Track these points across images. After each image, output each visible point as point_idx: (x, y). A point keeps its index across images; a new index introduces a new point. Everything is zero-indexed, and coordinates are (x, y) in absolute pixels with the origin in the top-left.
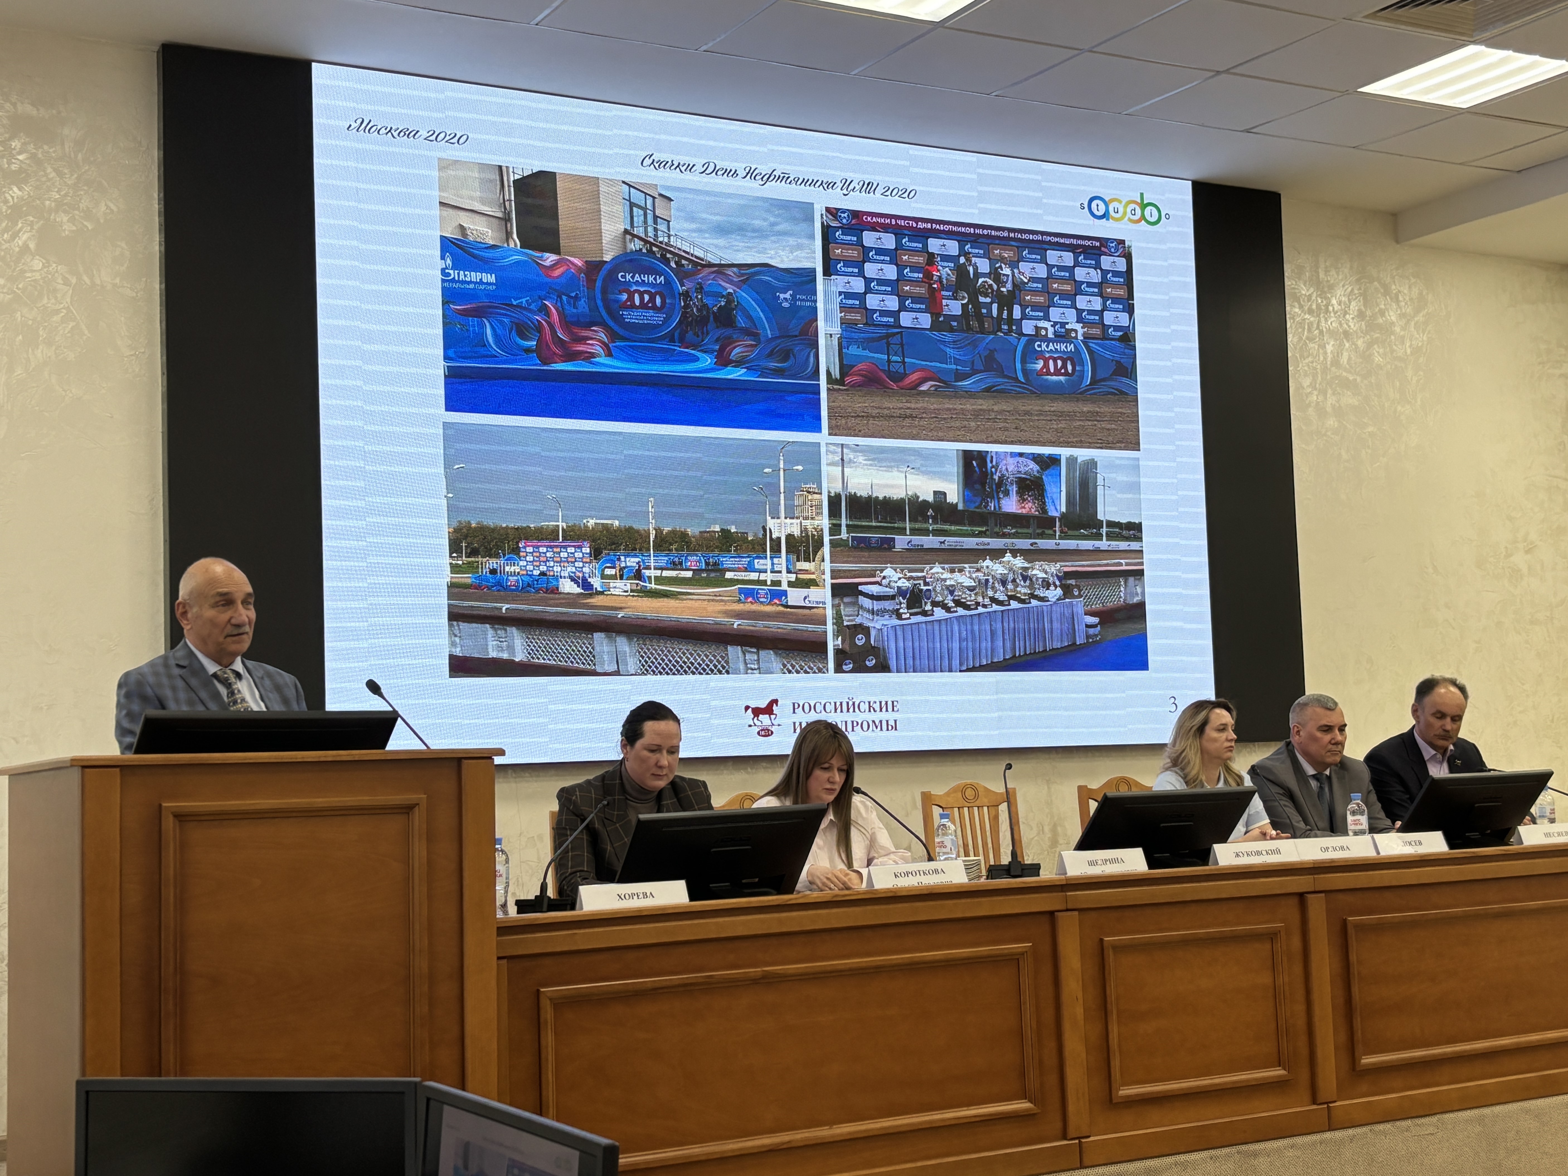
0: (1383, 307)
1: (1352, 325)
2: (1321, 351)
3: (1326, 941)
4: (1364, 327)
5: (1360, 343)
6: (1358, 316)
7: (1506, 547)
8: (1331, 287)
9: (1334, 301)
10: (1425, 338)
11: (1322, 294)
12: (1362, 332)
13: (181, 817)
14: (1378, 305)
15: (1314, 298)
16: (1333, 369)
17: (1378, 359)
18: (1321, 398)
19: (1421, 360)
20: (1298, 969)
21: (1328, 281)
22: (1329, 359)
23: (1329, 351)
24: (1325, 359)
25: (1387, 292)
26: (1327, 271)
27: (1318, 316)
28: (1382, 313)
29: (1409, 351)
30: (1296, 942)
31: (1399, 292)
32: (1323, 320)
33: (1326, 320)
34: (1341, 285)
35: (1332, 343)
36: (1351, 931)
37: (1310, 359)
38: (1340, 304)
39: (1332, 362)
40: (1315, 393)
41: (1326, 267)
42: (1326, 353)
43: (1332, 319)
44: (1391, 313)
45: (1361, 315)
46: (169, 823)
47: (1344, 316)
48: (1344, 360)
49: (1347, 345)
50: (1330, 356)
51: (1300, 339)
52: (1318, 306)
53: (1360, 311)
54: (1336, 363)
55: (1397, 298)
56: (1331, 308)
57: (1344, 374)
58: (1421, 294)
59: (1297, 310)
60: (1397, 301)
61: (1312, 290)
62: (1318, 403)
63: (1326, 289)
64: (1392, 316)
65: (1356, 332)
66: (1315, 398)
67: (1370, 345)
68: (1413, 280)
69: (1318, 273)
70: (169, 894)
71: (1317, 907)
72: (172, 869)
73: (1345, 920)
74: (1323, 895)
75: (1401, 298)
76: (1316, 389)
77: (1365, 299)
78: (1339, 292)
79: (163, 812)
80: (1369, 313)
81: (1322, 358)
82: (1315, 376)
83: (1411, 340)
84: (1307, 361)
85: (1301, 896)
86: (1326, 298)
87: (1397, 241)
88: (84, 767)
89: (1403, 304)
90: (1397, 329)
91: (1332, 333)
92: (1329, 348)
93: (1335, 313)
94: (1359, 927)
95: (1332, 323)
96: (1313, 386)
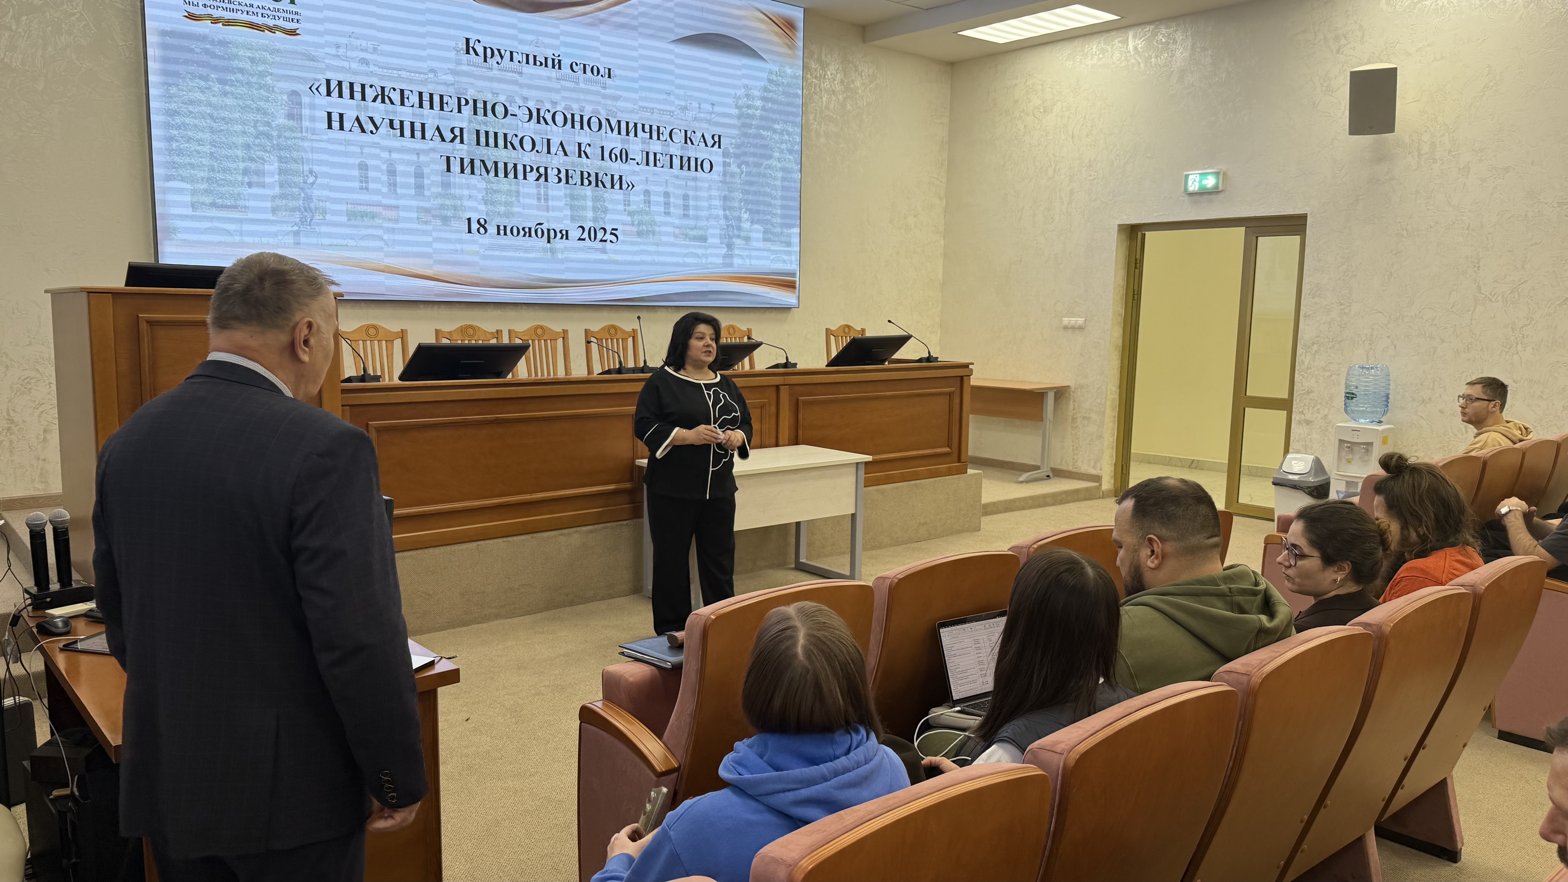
0: (853, 78)
1: (837, 87)
2: (820, 100)
3: (788, 410)
4: (843, 89)
5: (840, 97)
6: (841, 82)
7: (905, 214)
8: (828, 65)
9: (829, 73)
10: (874, 98)
11: (823, 68)
12: (842, 91)
13: (150, 323)
14: (851, 77)
15: (818, 70)
16: (825, 111)
17: (849, 107)
18: (818, 127)
19: (871, 109)
20: (773, 421)
21: (826, 61)
22: (824, 105)
23: (824, 101)
24: (822, 105)
25: (856, 70)
26: (826, 55)
27: (820, 80)
28: (853, 81)
29: (865, 104)
30: (773, 409)
31: (863, 70)
32: (822, 83)
33: (824, 84)
34: (833, 63)
35: (826, 96)
36: (801, 404)
37: (814, 104)
38: (831, 75)
39: (825, 107)
40: (816, 123)
41: (826, 53)
42: (822, 102)
43: (828, 83)
44: (858, 82)
45: (842, 82)
46: (144, 327)
47: (833, 82)
48: (832, 106)
49: (834, 98)
50: (824, 103)
51: (810, 92)
52: (820, 75)
53: (841, 79)
54: (827, 107)
55: (861, 74)
56: (827, 77)
57: (831, 114)
58: (874, 72)
59: (809, 76)
60: (862, 76)
61: (817, 65)
62: (816, 130)
63: (825, 66)
64: (858, 84)
65: (839, 91)
66: (815, 126)
67: (845, 99)
68: (870, 65)
69: (821, 56)
70: (146, 366)
71: (784, 393)
72: (147, 352)
73: (798, 399)
74: (788, 386)
75: (863, 74)
76: (816, 121)
77: (845, 73)
78: (832, 67)
79: (140, 319)
80: (846, 81)
81: (820, 104)
82: (816, 114)
83: (867, 98)
84: (813, 105)
85: (777, 387)
86: (825, 71)
87: (864, 42)
88: (88, 292)
89: (864, 77)
90: (860, 91)
91: (826, 91)
92: (824, 99)
93: (829, 79)
94: (805, 402)
95: (826, 85)
96: (815, 119)
